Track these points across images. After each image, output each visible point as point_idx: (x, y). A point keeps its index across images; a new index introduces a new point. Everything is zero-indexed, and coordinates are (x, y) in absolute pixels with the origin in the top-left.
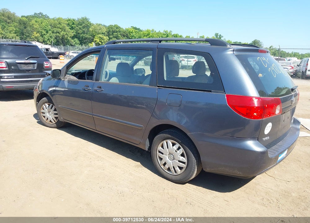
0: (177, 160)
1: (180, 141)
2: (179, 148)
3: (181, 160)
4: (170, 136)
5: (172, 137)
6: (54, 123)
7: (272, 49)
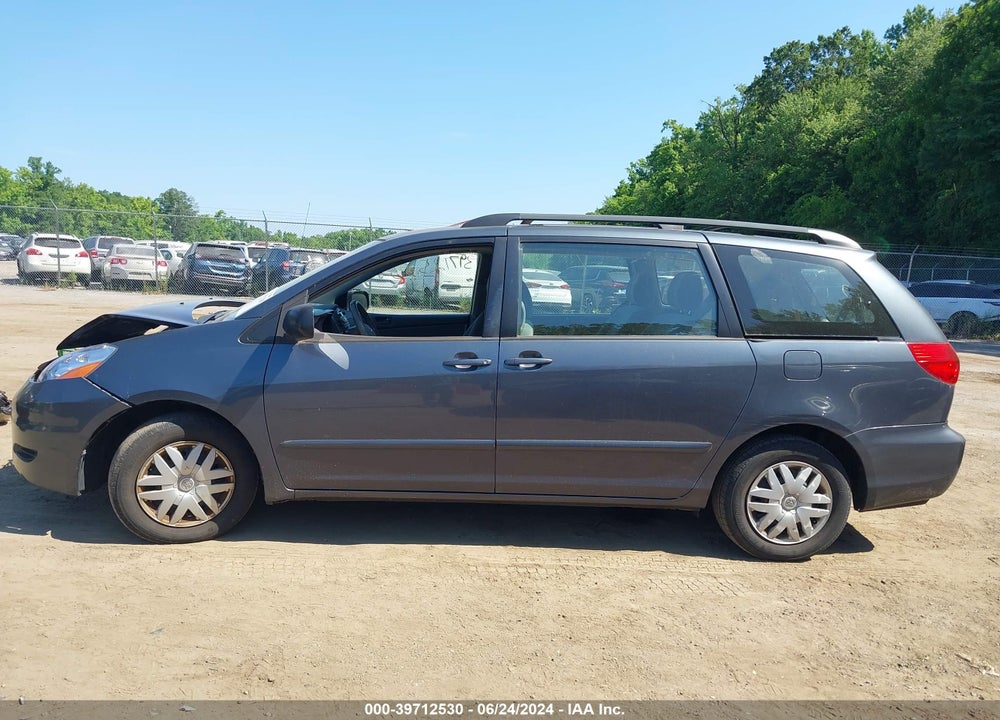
0: (808, 505)
1: (816, 458)
2: (812, 477)
3: (819, 501)
4: (789, 452)
5: (796, 453)
6: (207, 518)
7: (225, 221)
